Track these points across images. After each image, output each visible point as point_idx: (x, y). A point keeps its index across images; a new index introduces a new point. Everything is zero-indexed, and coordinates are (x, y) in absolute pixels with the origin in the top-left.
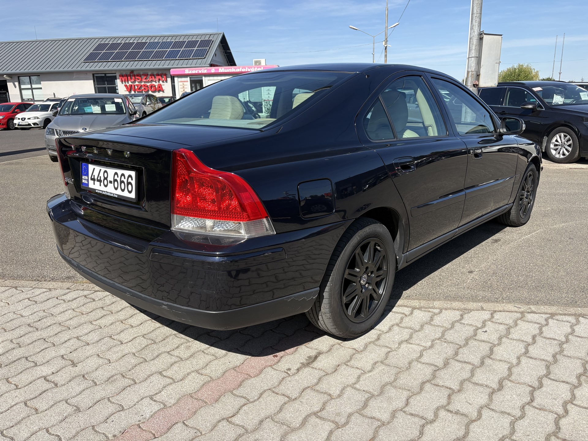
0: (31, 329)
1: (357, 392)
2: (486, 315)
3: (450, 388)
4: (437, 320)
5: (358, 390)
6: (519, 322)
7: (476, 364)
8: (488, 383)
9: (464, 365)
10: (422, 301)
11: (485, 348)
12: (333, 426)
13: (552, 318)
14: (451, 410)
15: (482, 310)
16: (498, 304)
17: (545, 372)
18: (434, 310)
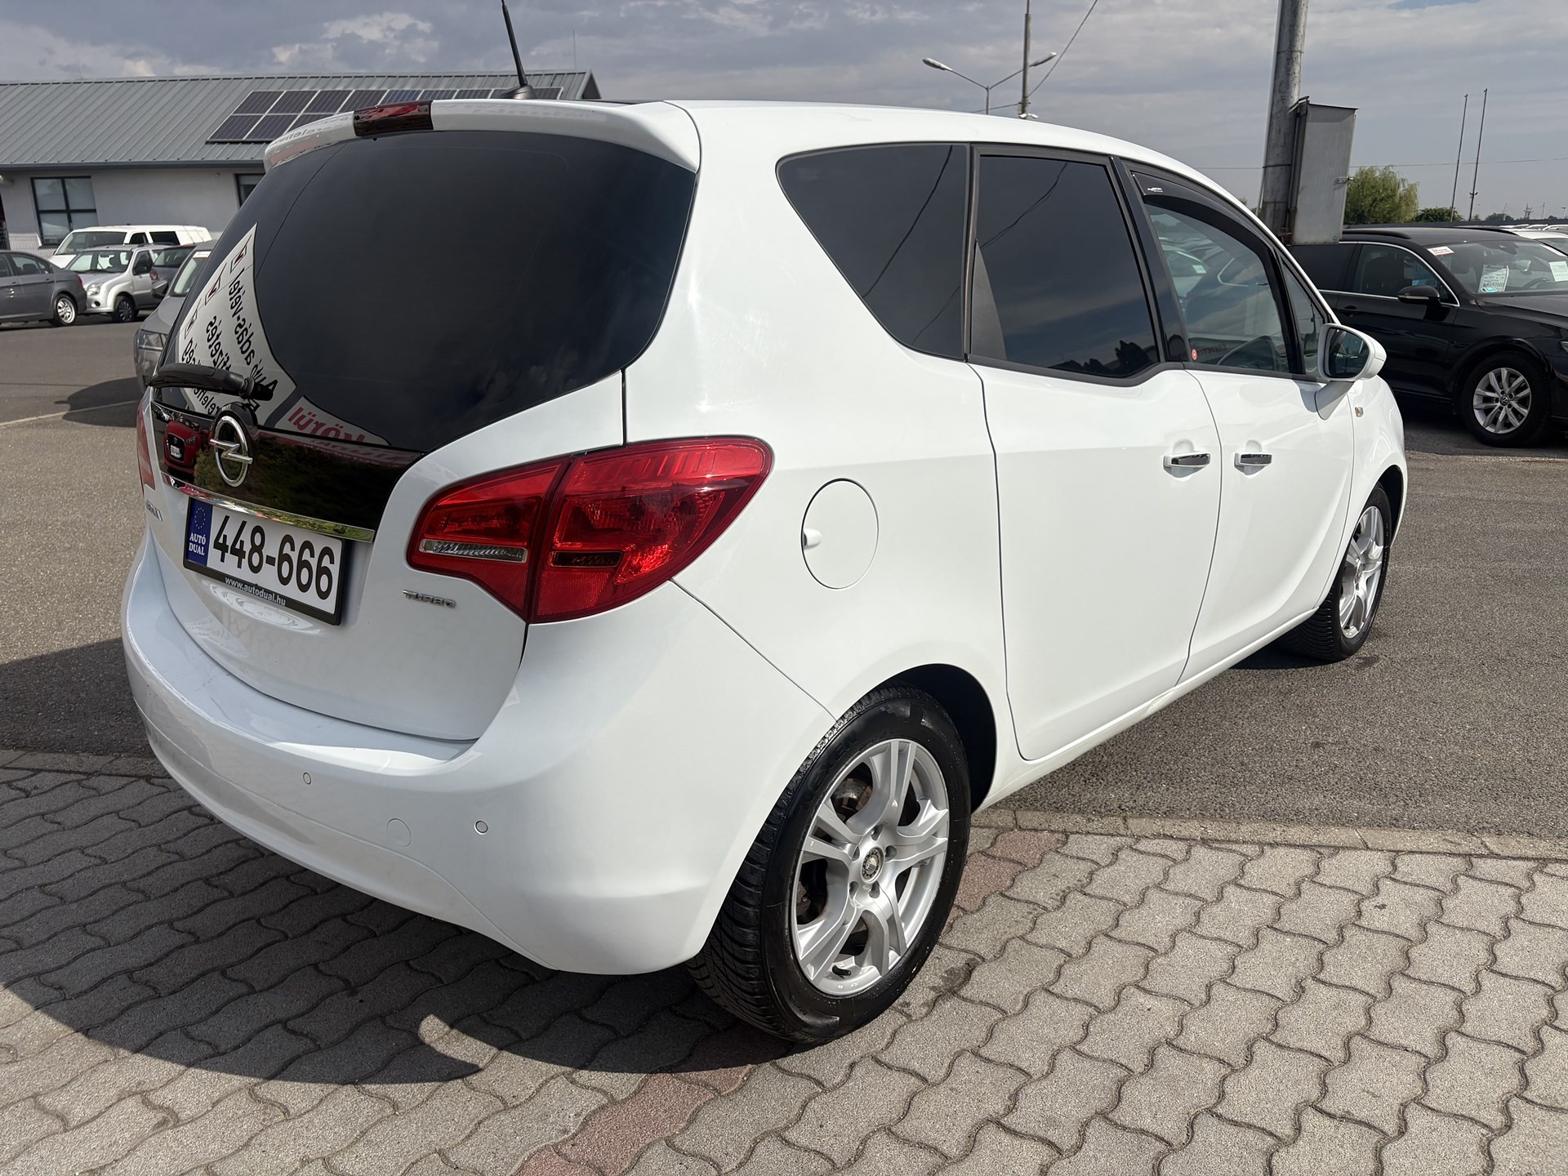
0: (217, 893)
1: (1087, 1064)
2: (1378, 863)
3: (1320, 1056)
4: (1255, 873)
5: (1091, 1057)
6: (1462, 880)
7: (1372, 992)
8: (1410, 1041)
9: (1343, 994)
10: (1207, 824)
11: (1387, 952)
12: (1045, 1152)
13: (1541, 872)
14: (1333, 1112)
15: (1362, 849)
16: (1403, 834)
17: (1545, 1013)
18: (1244, 849)
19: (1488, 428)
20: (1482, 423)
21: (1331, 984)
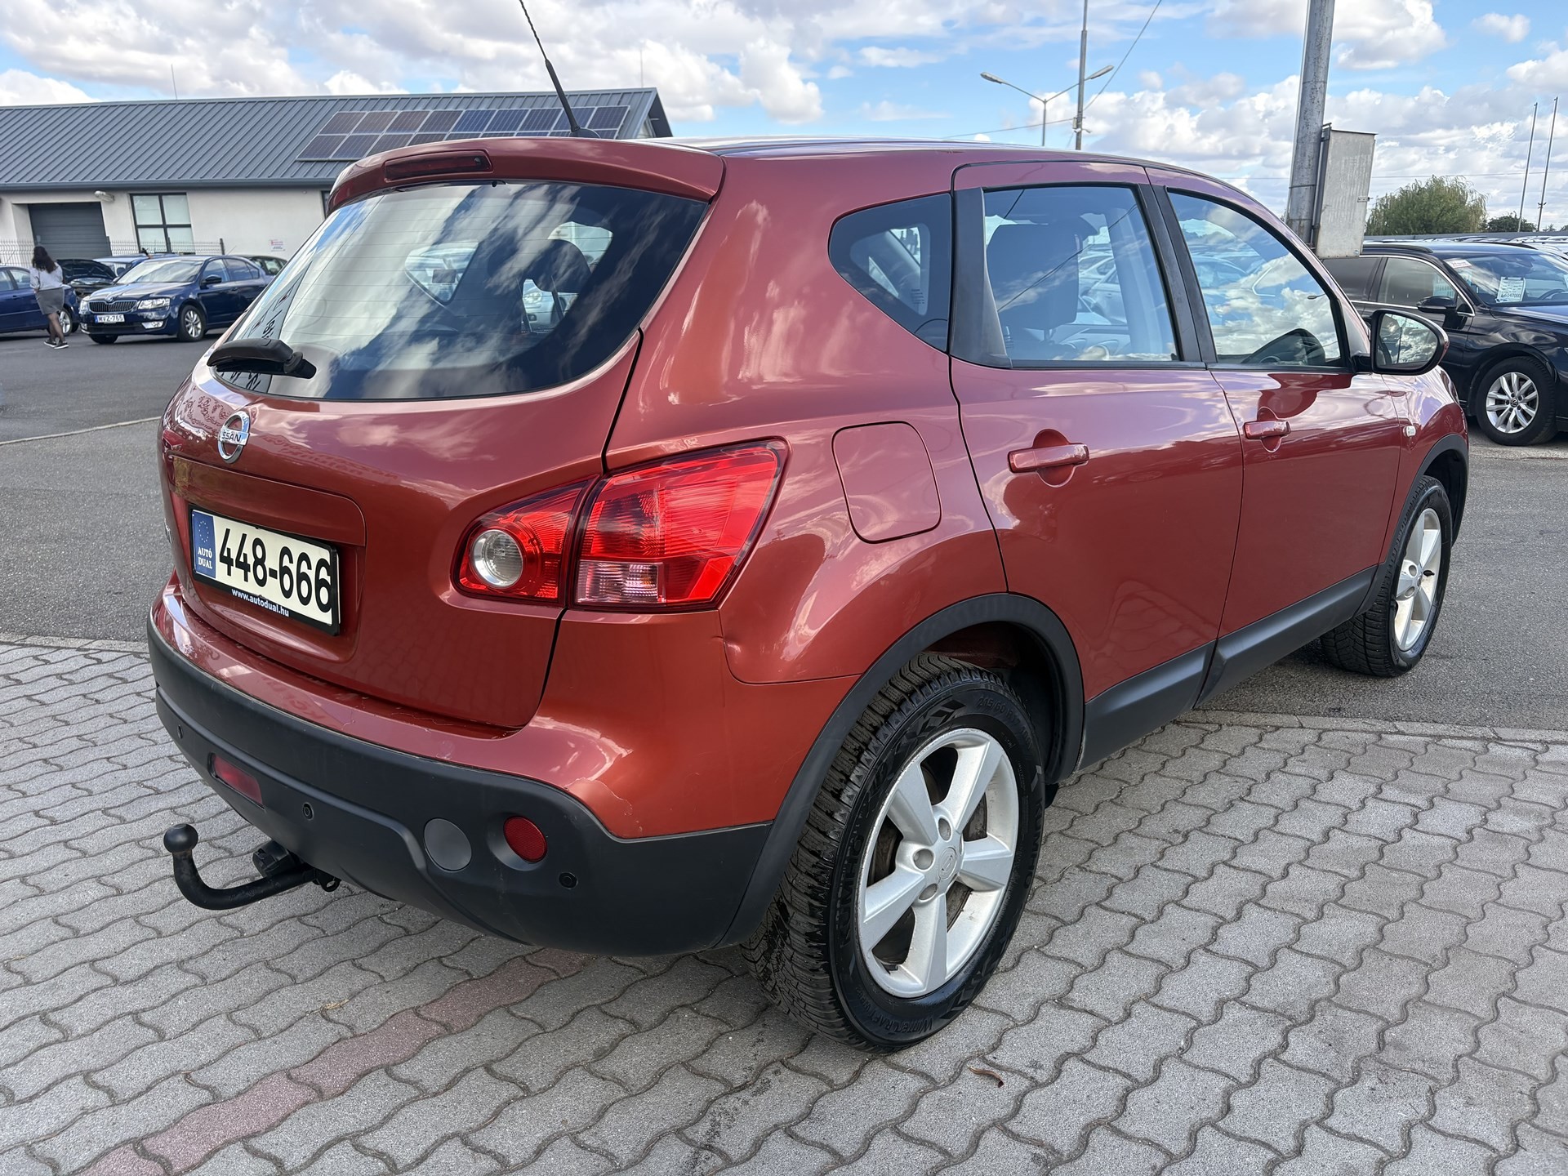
2: (1308, 736)
3: (1236, 839)
4: (1212, 741)
6: (1371, 747)
7: (1283, 807)
8: (1303, 833)
9: (1262, 808)
11: (1302, 786)
13: (1435, 743)
14: (1237, 866)
15: (1300, 728)
16: (1331, 719)
17: (1409, 821)
18: (1207, 727)
19: (1500, 429)
20: (1494, 424)
21: (1253, 803)
